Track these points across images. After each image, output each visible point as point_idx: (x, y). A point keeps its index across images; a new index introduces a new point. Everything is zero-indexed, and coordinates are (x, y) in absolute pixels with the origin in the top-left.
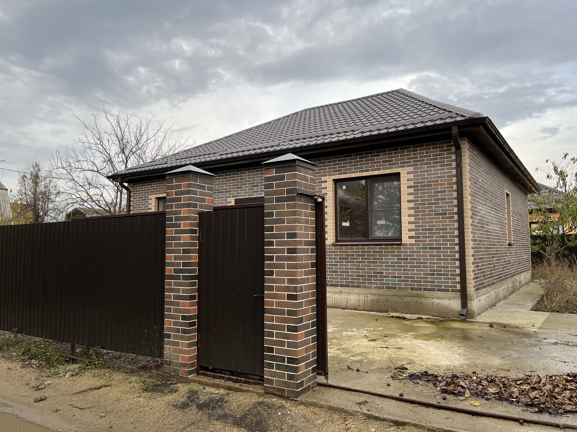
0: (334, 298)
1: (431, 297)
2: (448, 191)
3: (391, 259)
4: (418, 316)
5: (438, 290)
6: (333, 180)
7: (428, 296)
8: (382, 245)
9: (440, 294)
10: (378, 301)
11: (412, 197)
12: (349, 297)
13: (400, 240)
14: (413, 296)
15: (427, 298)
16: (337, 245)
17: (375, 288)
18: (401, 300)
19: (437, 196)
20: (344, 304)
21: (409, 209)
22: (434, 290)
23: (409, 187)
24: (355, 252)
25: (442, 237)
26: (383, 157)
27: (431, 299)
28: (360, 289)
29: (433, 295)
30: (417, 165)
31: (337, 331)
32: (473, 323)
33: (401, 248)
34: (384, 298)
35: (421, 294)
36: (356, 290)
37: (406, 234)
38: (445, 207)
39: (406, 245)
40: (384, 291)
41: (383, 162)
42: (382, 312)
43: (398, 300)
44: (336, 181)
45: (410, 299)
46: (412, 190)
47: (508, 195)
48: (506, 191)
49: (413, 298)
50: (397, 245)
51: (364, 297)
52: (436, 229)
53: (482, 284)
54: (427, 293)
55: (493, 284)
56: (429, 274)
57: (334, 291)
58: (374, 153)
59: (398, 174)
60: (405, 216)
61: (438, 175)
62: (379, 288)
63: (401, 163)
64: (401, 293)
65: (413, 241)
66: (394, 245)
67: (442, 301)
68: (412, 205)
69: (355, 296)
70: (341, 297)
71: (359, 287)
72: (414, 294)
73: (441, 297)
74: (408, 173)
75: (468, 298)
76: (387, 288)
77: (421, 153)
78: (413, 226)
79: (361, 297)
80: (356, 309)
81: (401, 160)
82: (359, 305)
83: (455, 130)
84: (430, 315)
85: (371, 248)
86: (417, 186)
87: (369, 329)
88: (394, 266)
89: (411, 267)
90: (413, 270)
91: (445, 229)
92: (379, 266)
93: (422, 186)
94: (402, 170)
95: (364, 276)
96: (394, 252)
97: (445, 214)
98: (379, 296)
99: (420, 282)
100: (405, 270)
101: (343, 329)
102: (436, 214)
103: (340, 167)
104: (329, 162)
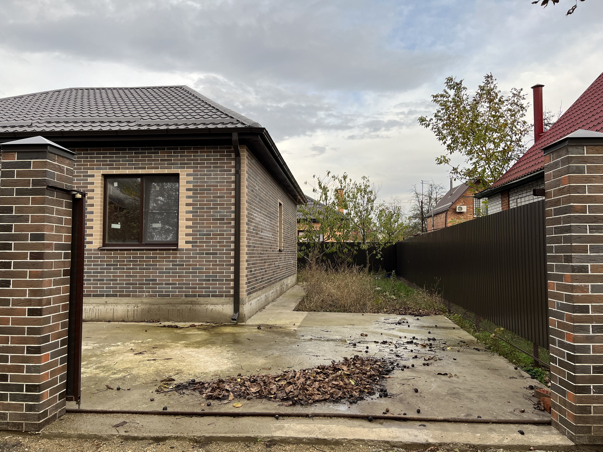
0: (97, 310)
1: (205, 303)
2: (227, 197)
3: (166, 265)
4: (191, 323)
5: (213, 296)
6: (102, 174)
7: (202, 303)
8: (156, 250)
9: (214, 300)
10: (149, 311)
11: (190, 201)
12: (116, 308)
13: (177, 245)
14: (187, 303)
16: (104, 250)
17: (146, 296)
18: (174, 308)
19: (216, 201)
20: (109, 316)
21: (187, 212)
22: (209, 296)
23: (188, 190)
24: (126, 258)
25: (219, 242)
26: (161, 155)
27: (205, 305)
28: (130, 298)
29: (207, 301)
30: (197, 167)
31: (98, 348)
32: (243, 327)
33: (176, 254)
34: (156, 307)
35: (195, 301)
36: (125, 300)
37: (183, 239)
38: (223, 212)
39: (182, 250)
40: (157, 300)
41: (161, 160)
42: (153, 322)
43: (171, 308)
44: (106, 177)
45: (184, 306)
46: (191, 193)
47: (280, 204)
48: (279, 201)
49: (187, 305)
50: (173, 250)
51: (134, 307)
52: (213, 235)
53: (254, 288)
54: (201, 300)
55: (264, 287)
56: (205, 280)
57: (97, 303)
58: (151, 149)
59: (178, 175)
60: (183, 220)
61: (218, 179)
62: (151, 296)
63: (181, 164)
64: (175, 300)
65: (190, 246)
66: (169, 250)
67: (215, 306)
68: (190, 209)
69: (123, 306)
70: (106, 308)
71: (129, 296)
72: (188, 301)
73: (215, 303)
74: (188, 175)
75: (241, 303)
76: (159, 296)
77: (202, 156)
78: (190, 231)
79: (131, 308)
80: (124, 321)
81: (180, 160)
82: (128, 316)
83: (235, 137)
84: (203, 322)
85: (145, 254)
86: (196, 190)
87: (137, 341)
88: (169, 273)
89: (186, 273)
90: (189, 277)
91: (223, 235)
92: (152, 272)
93: (201, 190)
94: (181, 172)
95: (135, 284)
96: (169, 257)
97: (223, 219)
98: (151, 305)
99: (195, 288)
100: (179, 277)
101: (106, 345)
102: (214, 220)
103: (111, 161)
104: (98, 154)
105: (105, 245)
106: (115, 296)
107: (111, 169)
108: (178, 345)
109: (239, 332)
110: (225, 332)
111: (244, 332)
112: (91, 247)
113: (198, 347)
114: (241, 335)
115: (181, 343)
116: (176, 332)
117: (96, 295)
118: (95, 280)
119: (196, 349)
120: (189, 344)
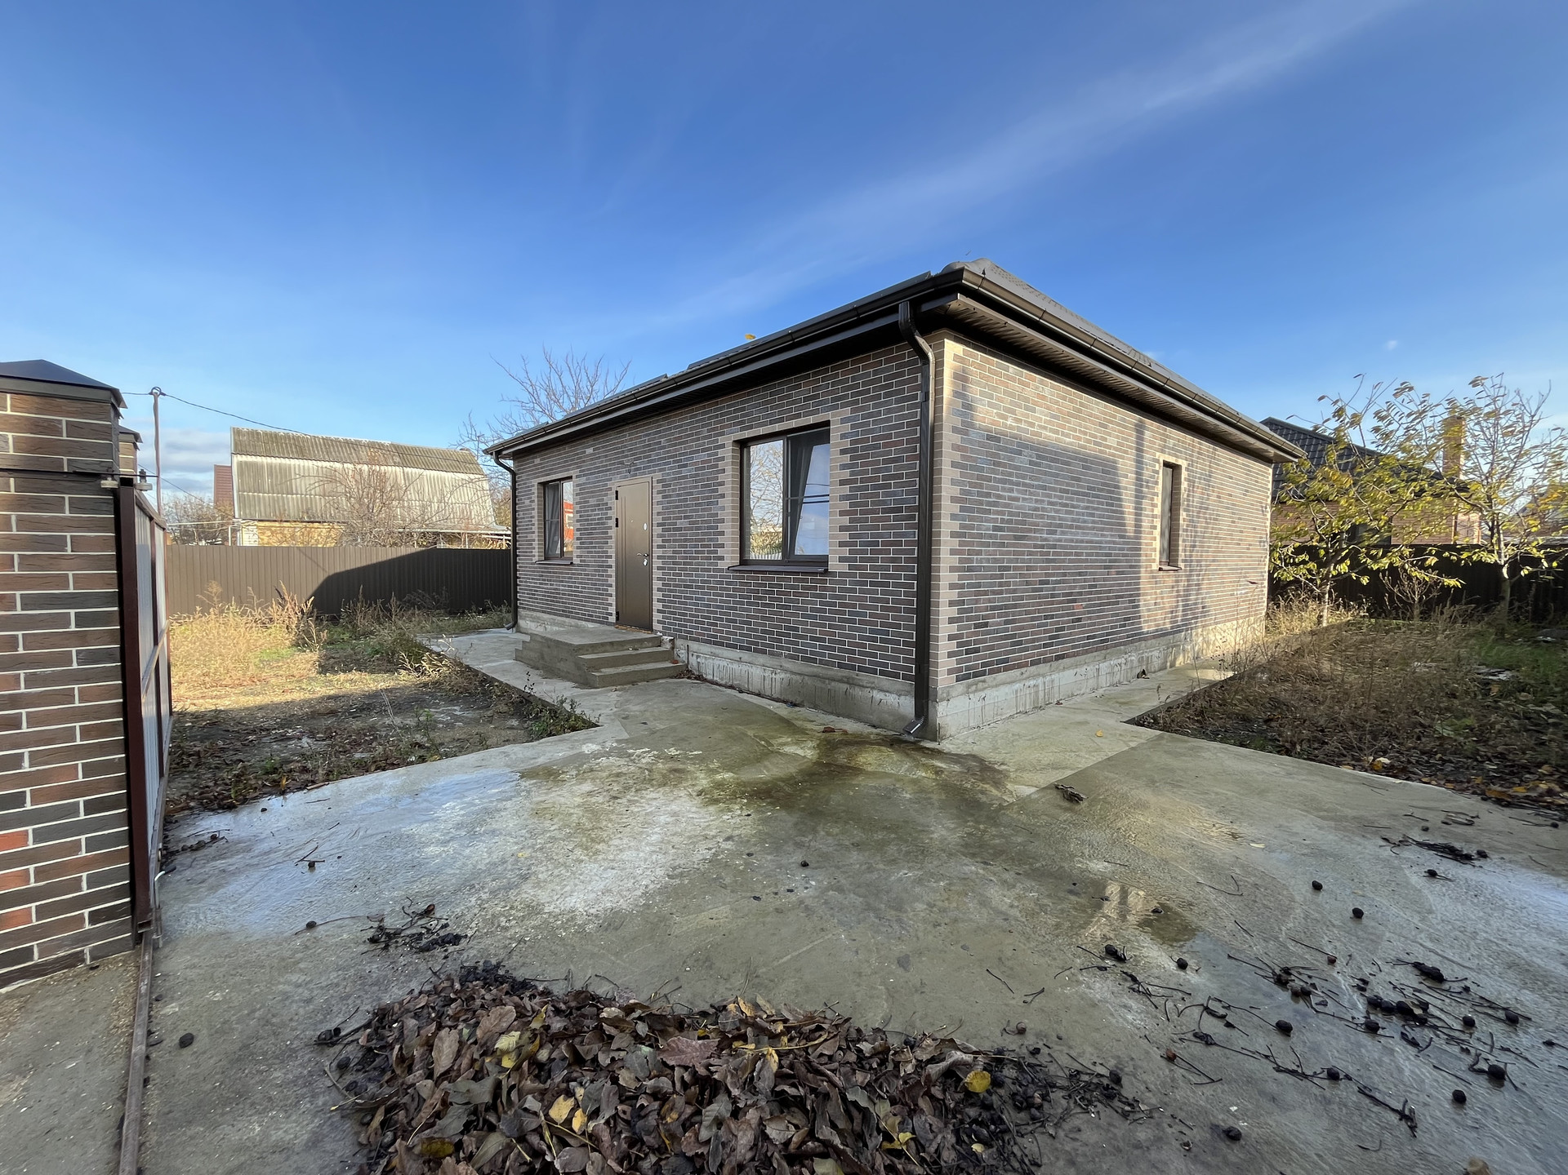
3: (812, 602)
5: (882, 673)
6: (736, 442)
7: (865, 684)
8: (798, 573)
9: (885, 681)
10: (791, 684)
12: (751, 670)
13: (826, 563)
14: (840, 681)
15: (863, 686)
17: (786, 657)
19: (887, 469)
20: (744, 682)
21: (843, 498)
22: (875, 672)
23: (844, 452)
24: (761, 585)
25: (893, 560)
26: (806, 389)
27: (869, 689)
28: (767, 656)
29: (873, 683)
30: (857, 402)
33: (824, 582)
34: (799, 678)
35: (854, 678)
36: (761, 659)
37: (836, 552)
38: (900, 494)
39: (833, 574)
40: (799, 666)
41: (806, 399)
43: (819, 684)
44: (742, 444)
45: (837, 685)
46: (846, 459)
47: (1171, 465)
48: (1163, 458)
49: (841, 685)
50: (822, 573)
51: (772, 674)
52: (884, 544)
54: (864, 677)
55: (1059, 657)
56: (868, 638)
57: (731, 657)
58: (791, 381)
59: (827, 423)
62: (792, 657)
63: (833, 400)
64: (824, 672)
65: (844, 567)
66: (815, 573)
67: (886, 696)
68: (846, 490)
69: (759, 669)
70: (740, 668)
71: (764, 652)
72: (843, 676)
73: (885, 689)
74: (843, 421)
75: (931, 698)
76: (804, 659)
78: (845, 536)
79: (768, 674)
80: (759, 695)
81: (831, 393)
82: (764, 688)
83: (903, 314)
86: (855, 450)
87: (673, 751)
88: (815, 617)
89: (840, 620)
90: (844, 628)
91: (899, 543)
92: (793, 615)
93: (864, 449)
94: (833, 416)
95: (772, 633)
96: (815, 588)
97: (900, 510)
98: (792, 673)
99: (854, 652)
100: (830, 626)
101: (622, 748)
102: (884, 511)
103: (743, 416)
104: (729, 406)
105: (744, 561)
106: (749, 649)
107: (742, 429)
108: (704, 782)
109: (881, 770)
110: (853, 764)
111: (886, 775)
112: (723, 565)
113: (716, 801)
114: (863, 783)
115: (719, 777)
116: (773, 742)
117: (729, 646)
118: (727, 620)
119: (694, 809)
120: (723, 785)
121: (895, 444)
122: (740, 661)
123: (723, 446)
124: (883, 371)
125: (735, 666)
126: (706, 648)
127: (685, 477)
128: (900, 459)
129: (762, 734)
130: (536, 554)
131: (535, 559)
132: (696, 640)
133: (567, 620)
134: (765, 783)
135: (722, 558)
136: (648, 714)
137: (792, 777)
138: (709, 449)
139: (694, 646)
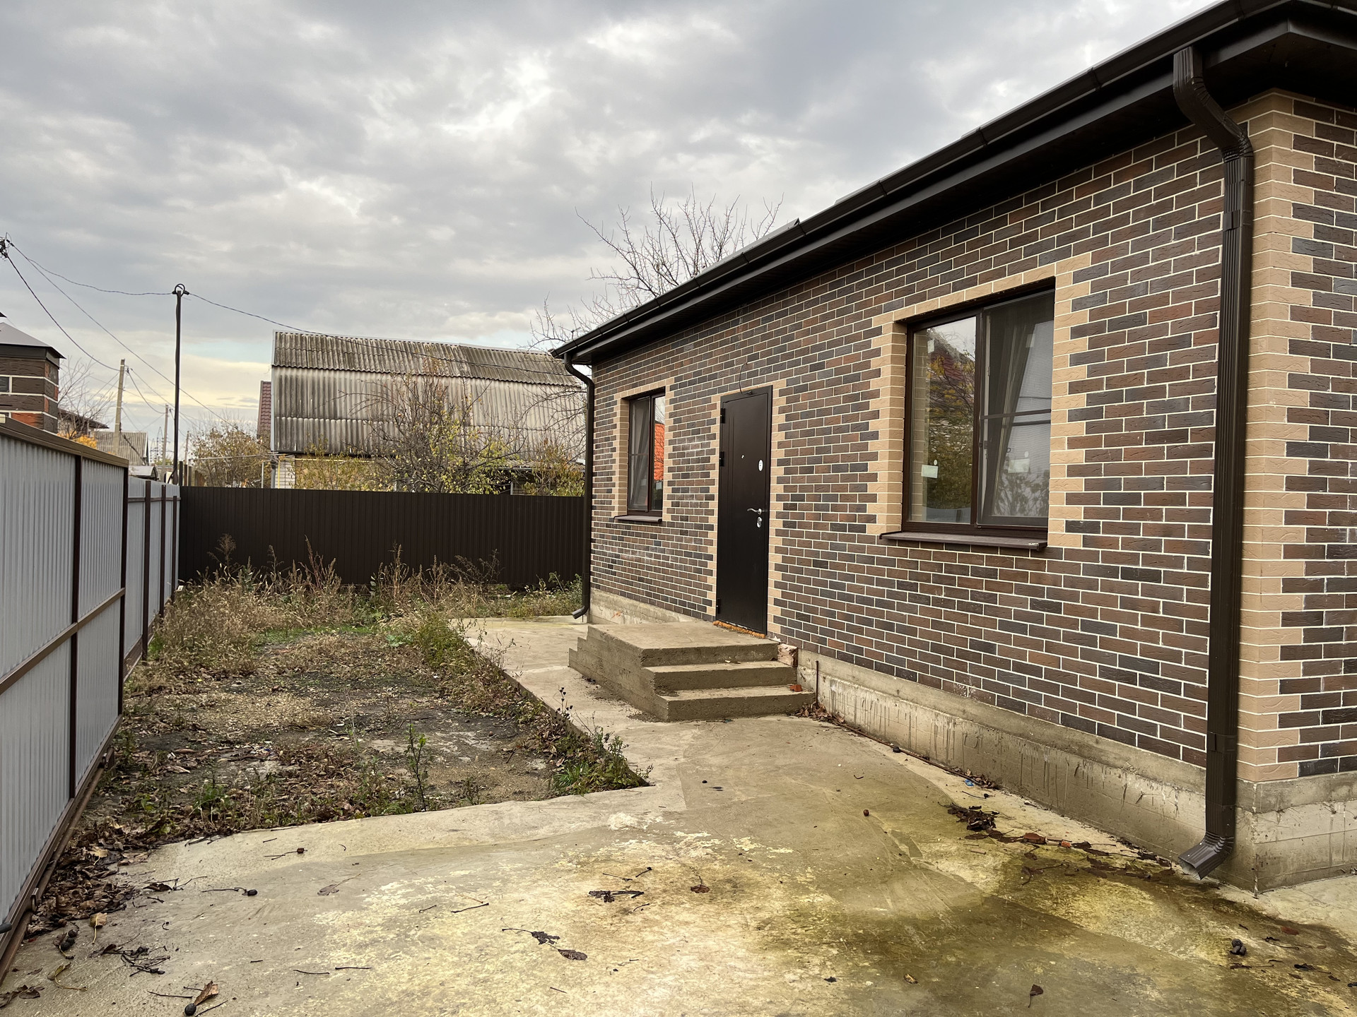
0: (883, 711)
1: (1119, 763)
2: (1198, 340)
3: (1016, 603)
5: (1145, 743)
6: (900, 324)
7: (1111, 760)
9: (1148, 760)
10: (978, 745)
11: (1081, 373)
12: (914, 713)
13: (1043, 533)
14: (1067, 748)
15: (1108, 764)
21: (1075, 415)
22: (1129, 740)
23: (1077, 332)
24: (933, 567)
25: (1167, 531)
26: (1016, 225)
27: (1120, 771)
28: (939, 692)
29: (1127, 760)
30: (1103, 241)
33: (1042, 566)
34: (994, 736)
35: (1091, 747)
36: (932, 695)
37: (1060, 513)
38: (1182, 406)
39: (1057, 553)
40: (996, 714)
41: (1014, 243)
42: (983, 784)
43: (1028, 751)
44: (913, 327)
45: (1057, 757)
46: (1082, 344)
49: (1068, 756)
50: (1035, 551)
52: (1150, 499)
54: (1110, 747)
56: (1119, 675)
57: (884, 689)
58: (990, 215)
59: (1050, 283)
60: (1060, 442)
61: (1168, 272)
62: (982, 698)
63: (1059, 242)
64: (1037, 729)
65: (1075, 541)
66: (1026, 550)
67: (1152, 787)
68: (1080, 401)
69: (928, 713)
70: (897, 709)
71: (936, 685)
72: (1072, 742)
73: (1150, 774)
74: (1078, 277)
75: (1242, 802)
76: (1003, 703)
77: (1120, 190)
78: (1079, 485)
79: (942, 722)
80: (926, 759)
81: (1060, 227)
82: (935, 747)
85: (970, 559)
86: (1099, 328)
87: (746, 845)
88: (1022, 629)
89: (1068, 637)
90: (1073, 652)
91: (1180, 500)
92: (985, 622)
93: (1114, 325)
94: (1060, 270)
95: (949, 651)
96: (1024, 577)
97: (1182, 436)
98: (985, 726)
99: (1091, 698)
100: (1050, 648)
101: (669, 827)
102: (1151, 438)
103: (911, 279)
104: (889, 265)
105: (907, 526)
106: (911, 677)
107: (909, 302)
108: (776, 903)
109: (1115, 932)
110: (1061, 912)
111: (1123, 945)
112: (873, 530)
113: (784, 944)
114: (1069, 955)
115: (804, 900)
116: (924, 848)
117: (880, 668)
118: (880, 624)
119: (741, 953)
120: (807, 915)
121: (1174, 313)
122: (897, 695)
123: (878, 332)
124: (1152, 180)
125: (890, 703)
126: (845, 669)
127: (820, 385)
128: (1184, 342)
129: (906, 830)
130: (616, 506)
131: (615, 513)
132: (830, 654)
133: (652, 608)
134: (882, 923)
135: (872, 519)
136: (730, 773)
137: (935, 920)
138: (857, 337)
139: (828, 664)
